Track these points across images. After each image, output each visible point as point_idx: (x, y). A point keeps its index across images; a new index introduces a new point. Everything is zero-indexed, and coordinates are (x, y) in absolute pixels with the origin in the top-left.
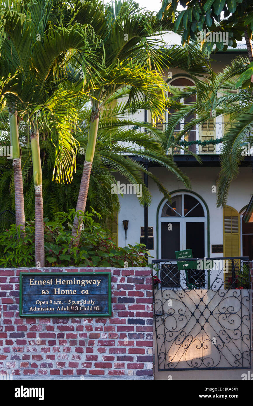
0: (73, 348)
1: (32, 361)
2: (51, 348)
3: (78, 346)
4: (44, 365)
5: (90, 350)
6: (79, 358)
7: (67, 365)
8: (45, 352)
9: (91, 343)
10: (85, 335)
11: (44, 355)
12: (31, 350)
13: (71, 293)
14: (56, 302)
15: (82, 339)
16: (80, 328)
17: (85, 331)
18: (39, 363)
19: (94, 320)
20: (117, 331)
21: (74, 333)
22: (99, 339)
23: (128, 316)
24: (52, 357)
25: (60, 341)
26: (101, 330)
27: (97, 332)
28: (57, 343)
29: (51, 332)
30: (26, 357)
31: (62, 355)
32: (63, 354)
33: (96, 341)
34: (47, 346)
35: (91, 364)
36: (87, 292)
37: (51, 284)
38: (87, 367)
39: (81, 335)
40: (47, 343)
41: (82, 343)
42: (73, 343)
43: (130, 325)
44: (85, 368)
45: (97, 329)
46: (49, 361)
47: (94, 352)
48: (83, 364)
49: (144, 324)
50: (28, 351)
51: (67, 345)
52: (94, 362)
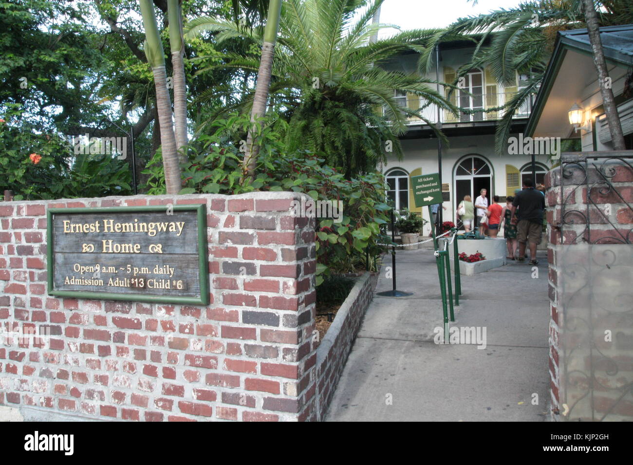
0: (140, 365)
1: (71, 383)
2: (103, 360)
3: (148, 362)
4: (90, 394)
5: (169, 373)
6: (150, 387)
7: (128, 400)
8: (93, 368)
9: (172, 358)
10: (160, 340)
11: (91, 374)
12: (71, 362)
13: (132, 251)
14: (107, 269)
15: (156, 348)
16: (151, 325)
17: (159, 332)
18: (82, 388)
19: (177, 309)
20: (222, 337)
21: (141, 333)
22: (187, 352)
23: (244, 304)
24: (103, 380)
25: (118, 348)
26: (191, 332)
27: (182, 336)
28: (113, 351)
29: (102, 328)
30: (63, 375)
31: (121, 378)
32: (122, 375)
33: (181, 355)
34: (95, 356)
35: (171, 402)
36: (159, 249)
37: (98, 231)
38: (164, 407)
39: (154, 339)
40: (96, 350)
41: (156, 357)
42: (140, 355)
43: (247, 326)
44: (160, 410)
45: (182, 329)
46: (99, 387)
47: (176, 378)
48: (156, 402)
49: (277, 325)
50: (66, 363)
51: (130, 357)
52: (176, 399)
